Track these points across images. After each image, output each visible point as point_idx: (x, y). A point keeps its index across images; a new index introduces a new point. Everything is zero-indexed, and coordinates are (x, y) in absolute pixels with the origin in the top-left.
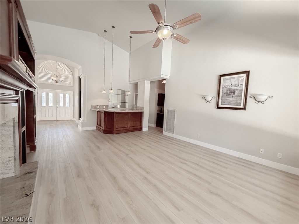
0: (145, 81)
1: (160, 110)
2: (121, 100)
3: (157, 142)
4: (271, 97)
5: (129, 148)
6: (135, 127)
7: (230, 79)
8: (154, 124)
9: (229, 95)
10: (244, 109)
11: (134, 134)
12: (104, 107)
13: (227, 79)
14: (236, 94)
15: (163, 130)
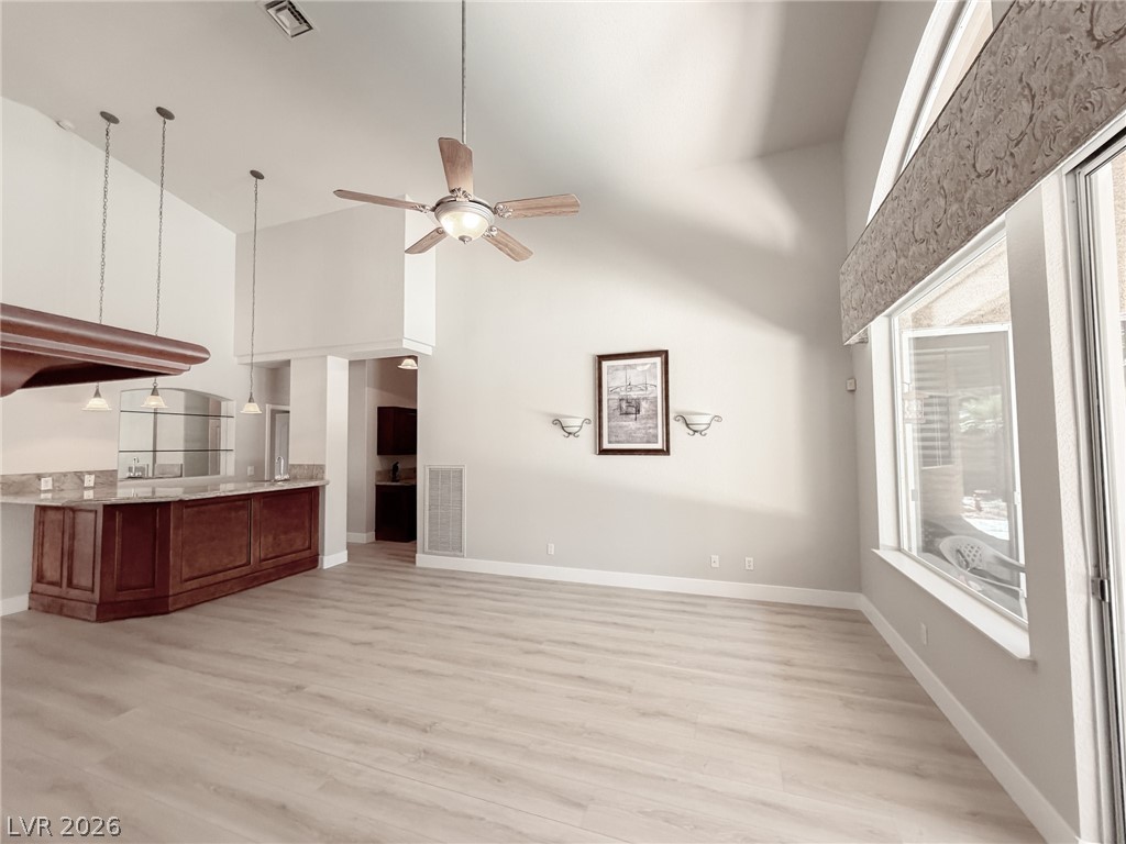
0: (329, 357)
1: (389, 471)
2: (186, 441)
3: (408, 600)
4: (717, 418)
5: (291, 659)
6: (282, 560)
7: (625, 367)
8: (367, 531)
9: (627, 414)
10: (666, 452)
11: (288, 592)
12: (89, 481)
13: (617, 369)
14: (643, 412)
15: (416, 552)
